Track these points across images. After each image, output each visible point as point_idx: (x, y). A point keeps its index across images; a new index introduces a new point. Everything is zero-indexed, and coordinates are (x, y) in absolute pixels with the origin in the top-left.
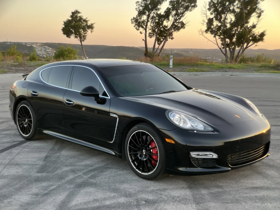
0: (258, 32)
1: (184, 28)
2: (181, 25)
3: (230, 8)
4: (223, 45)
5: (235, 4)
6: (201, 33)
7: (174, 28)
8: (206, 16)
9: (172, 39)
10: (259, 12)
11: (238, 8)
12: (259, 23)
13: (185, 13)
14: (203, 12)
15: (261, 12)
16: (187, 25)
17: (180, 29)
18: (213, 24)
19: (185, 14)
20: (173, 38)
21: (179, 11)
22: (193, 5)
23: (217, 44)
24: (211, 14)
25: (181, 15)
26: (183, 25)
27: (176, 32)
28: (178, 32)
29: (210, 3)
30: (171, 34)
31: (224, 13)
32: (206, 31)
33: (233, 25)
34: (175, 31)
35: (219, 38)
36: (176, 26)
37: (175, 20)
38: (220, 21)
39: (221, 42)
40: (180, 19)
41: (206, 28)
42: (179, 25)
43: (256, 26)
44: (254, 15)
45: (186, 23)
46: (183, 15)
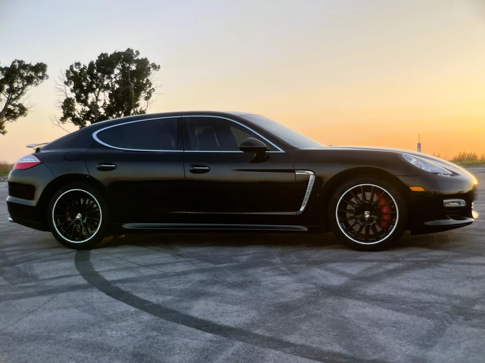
1: (25, 116)
2: (20, 110)
3: (103, 82)
5: (112, 76)
6: (56, 123)
7: (7, 115)
8: (66, 95)
9: (4, 133)
10: (148, 90)
11: (117, 82)
12: (149, 107)
13: (27, 88)
14: (58, 86)
15: (151, 90)
17: (18, 116)
18: (74, 108)
19: (27, 90)
20: (6, 132)
21: (15, 85)
22: (40, 74)
24: (72, 91)
25: (19, 92)
26: (23, 110)
27: (11, 122)
28: (14, 121)
29: (68, 72)
31: (93, 90)
32: (63, 119)
33: (110, 110)
34: (8, 119)
36: (10, 111)
38: (85, 102)
40: (17, 98)
41: (62, 115)
42: (17, 110)
44: (143, 95)
45: (29, 106)
46: (24, 92)
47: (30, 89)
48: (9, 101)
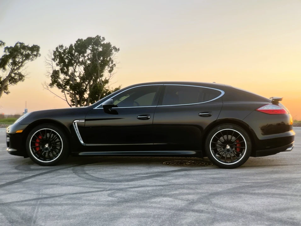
0: (112, 88)
1: (23, 81)
2: (19, 77)
3: (79, 59)
4: (73, 102)
5: (85, 55)
6: (45, 87)
7: (10, 80)
8: (53, 67)
9: (7, 93)
10: (111, 65)
11: (88, 59)
12: (111, 77)
14: (47, 61)
15: (113, 65)
16: (27, 78)
17: (18, 81)
18: (59, 77)
19: (25, 63)
20: (9, 92)
21: (17, 60)
22: (35, 53)
23: (67, 101)
24: (57, 65)
25: (20, 65)
26: (21, 77)
27: (13, 85)
28: (15, 85)
29: (55, 53)
30: (6, 88)
31: (72, 65)
32: (51, 85)
33: (83, 79)
34: (11, 83)
35: (68, 94)
36: (13, 78)
37: (13, 70)
38: (66, 73)
39: (71, 99)
40: (18, 69)
41: (51, 82)
42: (17, 77)
43: (109, 81)
44: (107, 69)
45: (26, 74)
46: (23, 64)
47: (28, 63)
48: (12, 71)
